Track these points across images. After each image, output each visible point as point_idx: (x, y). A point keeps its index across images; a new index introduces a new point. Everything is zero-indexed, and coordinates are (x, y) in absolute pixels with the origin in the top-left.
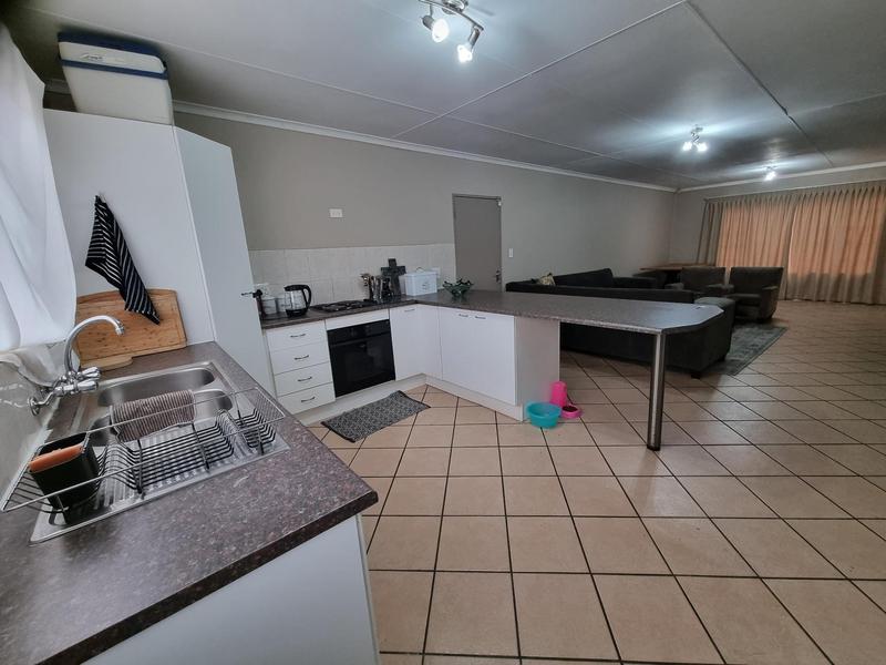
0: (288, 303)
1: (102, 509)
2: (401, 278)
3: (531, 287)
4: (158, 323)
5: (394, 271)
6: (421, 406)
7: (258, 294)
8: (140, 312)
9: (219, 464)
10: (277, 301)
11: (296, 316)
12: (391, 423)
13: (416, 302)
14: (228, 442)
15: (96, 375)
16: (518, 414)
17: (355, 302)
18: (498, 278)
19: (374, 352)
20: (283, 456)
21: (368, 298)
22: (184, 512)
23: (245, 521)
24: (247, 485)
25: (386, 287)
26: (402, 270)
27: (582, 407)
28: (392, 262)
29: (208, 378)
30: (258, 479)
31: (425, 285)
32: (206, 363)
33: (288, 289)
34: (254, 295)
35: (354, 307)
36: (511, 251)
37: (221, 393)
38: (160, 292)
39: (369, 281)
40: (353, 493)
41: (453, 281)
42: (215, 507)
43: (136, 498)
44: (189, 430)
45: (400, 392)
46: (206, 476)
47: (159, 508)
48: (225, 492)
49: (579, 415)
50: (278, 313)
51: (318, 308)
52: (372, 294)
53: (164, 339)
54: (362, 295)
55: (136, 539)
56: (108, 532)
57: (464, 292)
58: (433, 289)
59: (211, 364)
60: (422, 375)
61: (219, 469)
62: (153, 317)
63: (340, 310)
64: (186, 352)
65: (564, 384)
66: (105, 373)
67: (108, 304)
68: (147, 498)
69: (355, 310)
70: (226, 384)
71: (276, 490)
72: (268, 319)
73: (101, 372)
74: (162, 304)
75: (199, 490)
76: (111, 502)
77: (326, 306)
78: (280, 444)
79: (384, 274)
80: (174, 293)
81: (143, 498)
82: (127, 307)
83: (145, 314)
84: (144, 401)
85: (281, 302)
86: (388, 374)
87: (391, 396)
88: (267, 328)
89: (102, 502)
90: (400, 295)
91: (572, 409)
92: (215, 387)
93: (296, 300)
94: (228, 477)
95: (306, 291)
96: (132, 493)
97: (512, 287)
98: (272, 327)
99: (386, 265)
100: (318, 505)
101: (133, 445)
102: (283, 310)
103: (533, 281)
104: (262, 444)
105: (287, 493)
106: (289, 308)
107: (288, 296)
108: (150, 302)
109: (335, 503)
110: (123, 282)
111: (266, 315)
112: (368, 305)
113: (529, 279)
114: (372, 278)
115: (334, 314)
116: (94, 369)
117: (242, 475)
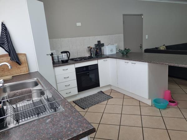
0: (62, 58)
1: (6, 127)
2: (102, 48)
3: (156, 51)
4: (20, 65)
5: (100, 45)
6: (109, 97)
7: (52, 55)
8: (15, 61)
9: (41, 114)
10: (58, 57)
11: (65, 62)
12: (98, 103)
13: (108, 57)
14: (44, 107)
15: (2, 82)
16: (149, 102)
17: (85, 57)
18: (141, 47)
19: (92, 76)
20: (62, 113)
21: (90, 56)
22: (31, 129)
23: (51, 134)
24: (51, 122)
25: (96, 52)
26: (103, 45)
27: (178, 101)
28: (99, 42)
29: (36, 84)
30: (54, 120)
31: (112, 51)
32: (35, 79)
33: (62, 53)
34: (51, 55)
35: (85, 59)
36: (147, 36)
37: (41, 90)
38: (21, 54)
39: (90, 49)
40: (87, 128)
41: (123, 49)
42: (41, 129)
43: (16, 124)
44: (31, 102)
45: (101, 91)
46: (37, 118)
47: (24, 127)
48: (44, 124)
49: (177, 104)
50: (59, 61)
51: (72, 59)
52: (91, 54)
53: (22, 70)
54: (88, 55)
55: (17, 137)
56: (9, 134)
57: (127, 53)
58: (114, 52)
59: (37, 79)
60: (110, 85)
61: (42, 116)
62: (19, 63)
63: (80, 60)
64: (29, 75)
65: (170, 91)
66: (5, 81)
67: (5, 59)
68: (20, 124)
69: (85, 60)
70: (42, 86)
71: (60, 124)
72: (56, 64)
73: (4, 81)
74: (22, 58)
75: (35, 123)
76: (9, 124)
77: (75, 59)
78: (61, 108)
79: (96, 47)
80: (25, 55)
81: (18, 124)
82: (11, 59)
83: (16, 62)
84: (17, 91)
85: (60, 57)
86: (97, 85)
87: (98, 93)
88: (55, 67)
89: (6, 124)
90: (102, 55)
91: (173, 102)
92: (39, 87)
93: (64, 57)
94: (44, 119)
95: (68, 53)
96: (15, 122)
97: (147, 51)
98: (57, 66)
99: (97, 43)
100: (75, 131)
101: (14, 106)
102: (60, 60)
103: (156, 48)
104: (55, 108)
105: (64, 126)
106: (62, 59)
107: (62, 55)
108: (18, 57)
109: (81, 131)
110: (10, 51)
111: (55, 62)
112: (90, 58)
113: (155, 47)
114: (92, 48)
115: (78, 62)
116: (2, 80)
117: (49, 118)
